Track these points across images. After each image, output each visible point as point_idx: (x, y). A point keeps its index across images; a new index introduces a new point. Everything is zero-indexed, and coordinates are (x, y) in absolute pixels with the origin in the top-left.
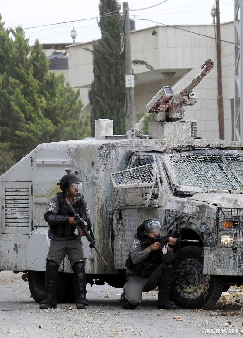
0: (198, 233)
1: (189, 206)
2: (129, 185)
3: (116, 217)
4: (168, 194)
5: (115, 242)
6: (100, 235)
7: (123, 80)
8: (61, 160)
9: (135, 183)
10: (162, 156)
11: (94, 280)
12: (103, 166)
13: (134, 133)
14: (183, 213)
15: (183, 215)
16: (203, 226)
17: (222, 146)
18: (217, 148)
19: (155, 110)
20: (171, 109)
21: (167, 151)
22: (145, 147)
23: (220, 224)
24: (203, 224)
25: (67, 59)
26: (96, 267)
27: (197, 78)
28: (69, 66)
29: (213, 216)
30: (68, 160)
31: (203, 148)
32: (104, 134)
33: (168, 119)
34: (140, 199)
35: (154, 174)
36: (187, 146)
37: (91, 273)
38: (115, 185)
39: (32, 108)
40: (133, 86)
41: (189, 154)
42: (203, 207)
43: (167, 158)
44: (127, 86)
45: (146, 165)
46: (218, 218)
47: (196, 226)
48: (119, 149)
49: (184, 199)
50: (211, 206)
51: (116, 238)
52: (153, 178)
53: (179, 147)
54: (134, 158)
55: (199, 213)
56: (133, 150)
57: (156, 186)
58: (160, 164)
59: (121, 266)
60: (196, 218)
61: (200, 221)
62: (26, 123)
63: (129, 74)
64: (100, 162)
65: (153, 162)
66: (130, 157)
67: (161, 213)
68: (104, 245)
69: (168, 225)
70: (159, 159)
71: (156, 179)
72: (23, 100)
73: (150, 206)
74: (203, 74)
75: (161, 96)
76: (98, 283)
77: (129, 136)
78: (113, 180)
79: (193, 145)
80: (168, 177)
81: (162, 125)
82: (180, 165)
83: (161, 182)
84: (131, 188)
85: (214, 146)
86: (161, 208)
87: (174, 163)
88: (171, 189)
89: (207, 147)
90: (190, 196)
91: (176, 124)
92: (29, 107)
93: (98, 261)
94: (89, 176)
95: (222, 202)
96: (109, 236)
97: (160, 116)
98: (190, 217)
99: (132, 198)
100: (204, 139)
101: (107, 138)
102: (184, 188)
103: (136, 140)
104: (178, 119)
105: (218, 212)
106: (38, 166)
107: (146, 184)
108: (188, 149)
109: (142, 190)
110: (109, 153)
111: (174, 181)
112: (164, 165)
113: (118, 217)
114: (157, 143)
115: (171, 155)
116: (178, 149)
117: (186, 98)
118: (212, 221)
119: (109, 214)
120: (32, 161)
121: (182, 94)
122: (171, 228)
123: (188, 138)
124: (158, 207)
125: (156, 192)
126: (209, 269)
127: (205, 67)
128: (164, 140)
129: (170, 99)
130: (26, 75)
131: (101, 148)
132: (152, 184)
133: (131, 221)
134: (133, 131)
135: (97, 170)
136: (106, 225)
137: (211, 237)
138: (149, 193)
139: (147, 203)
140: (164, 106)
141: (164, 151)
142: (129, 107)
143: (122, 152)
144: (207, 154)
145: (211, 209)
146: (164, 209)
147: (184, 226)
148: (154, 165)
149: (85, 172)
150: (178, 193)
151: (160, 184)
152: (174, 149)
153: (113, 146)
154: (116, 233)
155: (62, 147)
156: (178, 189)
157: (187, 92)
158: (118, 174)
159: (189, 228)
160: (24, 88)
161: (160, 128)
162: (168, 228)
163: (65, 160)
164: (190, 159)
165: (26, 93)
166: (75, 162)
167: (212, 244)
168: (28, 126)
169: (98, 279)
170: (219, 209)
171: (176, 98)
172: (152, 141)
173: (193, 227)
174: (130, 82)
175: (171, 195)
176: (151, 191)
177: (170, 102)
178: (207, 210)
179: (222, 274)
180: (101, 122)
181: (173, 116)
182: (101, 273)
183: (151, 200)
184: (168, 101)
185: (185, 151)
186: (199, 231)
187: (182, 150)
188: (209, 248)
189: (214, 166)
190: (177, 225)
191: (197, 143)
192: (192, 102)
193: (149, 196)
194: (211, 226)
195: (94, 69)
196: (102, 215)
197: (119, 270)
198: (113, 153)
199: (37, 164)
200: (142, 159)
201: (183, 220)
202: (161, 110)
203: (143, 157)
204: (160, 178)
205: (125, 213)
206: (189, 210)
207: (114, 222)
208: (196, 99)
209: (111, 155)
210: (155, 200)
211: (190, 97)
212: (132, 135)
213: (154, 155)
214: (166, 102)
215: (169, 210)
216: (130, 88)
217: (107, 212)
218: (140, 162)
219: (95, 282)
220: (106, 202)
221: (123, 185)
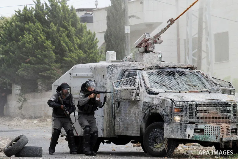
0: (161, 115)
1: (156, 100)
2: (123, 88)
3: (116, 106)
4: (145, 93)
5: (116, 120)
6: (108, 116)
7: (124, 29)
8: (86, 74)
9: (127, 87)
10: (142, 72)
11: (105, 141)
12: (109, 77)
13: (127, 59)
14: (153, 103)
15: (153, 105)
16: (164, 111)
17: (175, 66)
18: (173, 68)
19: (139, 46)
20: (148, 46)
21: (145, 69)
22: (133, 67)
23: (173, 110)
24: (164, 110)
25: (93, 17)
26: (105, 134)
27: (164, 29)
28: (94, 21)
29: (169, 105)
30: (90, 74)
31: (165, 67)
32: (111, 59)
33: (146, 51)
34: (129, 96)
35: (137, 82)
36: (156, 66)
37: (102, 137)
38: (115, 88)
39: (72, 44)
40: (129, 32)
41: (157, 70)
42: (164, 100)
43: (144, 73)
44: (126, 32)
45: (133, 77)
46: (172, 106)
47: (160, 111)
48: (118, 68)
49: (153, 96)
50: (168, 100)
51: (116, 117)
52: (137, 84)
53: (151, 67)
54: (127, 73)
55: (161, 103)
56: (126, 68)
57: (138, 88)
58: (141, 76)
59: (119, 133)
60: (160, 106)
61: (162, 108)
62: (69, 53)
63: (127, 26)
64: (107, 75)
65: (136, 75)
66: (124, 72)
67: (141, 104)
68: (110, 122)
69: (144, 111)
70: (140, 73)
71: (138, 85)
72: (67, 39)
73: (135, 100)
74: (168, 26)
75: (144, 38)
76: (107, 142)
77: (124, 61)
78: (114, 85)
79: (159, 66)
80: (145, 84)
81: (143, 54)
82: (152, 77)
83: (141, 86)
84: (124, 90)
85: (171, 67)
86: (141, 101)
87: (149, 76)
88: (146, 90)
89: (167, 67)
90: (157, 94)
91: (151, 54)
92: (70, 43)
93: (106, 130)
94: (101, 83)
95: (174, 98)
96: (112, 116)
97: (142, 49)
98: (157, 106)
99: (124, 95)
100: (166, 62)
101: (112, 61)
102: (154, 90)
103: (128, 63)
104: (152, 51)
105: (172, 103)
106: (74, 77)
107: (133, 87)
108: (156, 68)
109: (130, 91)
110: (113, 70)
111: (148, 86)
112: (143, 77)
113: (117, 106)
114: (139, 64)
115: (147, 71)
116: (151, 68)
117: (157, 39)
118: (169, 108)
119: (112, 104)
120: (70, 74)
121: (155, 37)
122: (146, 112)
123: (157, 61)
124: (139, 100)
125: (138, 92)
126: (167, 135)
127: (170, 22)
128: (144, 63)
129: (148, 40)
130: (68, 26)
131: (108, 67)
132: (136, 87)
133: (124, 108)
134: (126, 58)
135: (106, 80)
136: (111, 110)
137: (168, 117)
138: (134, 93)
139: (133, 98)
140: (145, 44)
141: (143, 69)
142: (127, 44)
143: (120, 70)
144: (167, 71)
145: (168, 101)
146: (142, 101)
147: (153, 111)
148: (137, 77)
149: (99, 81)
150: (150, 93)
151: (140, 88)
152: (148, 68)
153: (115, 66)
154: (116, 115)
155: (87, 66)
156: (150, 90)
157: (157, 36)
158: (117, 82)
159: (156, 112)
160: (68, 33)
161: (141, 56)
162: (145, 112)
163: (89, 74)
164: (158, 74)
165: (68, 36)
166: (94, 75)
167: (169, 121)
168: (70, 54)
169: (107, 140)
170: (173, 101)
171: (152, 40)
172: (137, 63)
173: (159, 112)
174: (127, 30)
175: (147, 94)
176: (135, 91)
177: (148, 42)
178: (166, 102)
179: (174, 138)
180: (109, 53)
181: (150, 49)
182: (108, 137)
183: (135, 96)
184: (147, 41)
185: (155, 69)
186: (161, 114)
187: (153, 68)
188: (167, 123)
189: (171, 77)
190: (149, 110)
191: (162, 65)
192: (160, 42)
193: (134, 94)
194: (168, 111)
195: (107, 23)
196: (109, 104)
197: (118, 135)
198: (115, 70)
199: (73, 76)
200: (131, 74)
201: (153, 108)
202: (143, 46)
203: (131, 72)
204: (141, 84)
205: (121, 104)
206: (156, 102)
207: (115, 109)
208: (162, 40)
209: (114, 71)
210: (137, 97)
211: (159, 39)
212: (126, 60)
213: (137, 71)
214: (146, 42)
215: (145, 102)
216: (127, 34)
217: (111, 103)
218: (129, 75)
219: (105, 142)
220: (111, 97)
221: (120, 88)
